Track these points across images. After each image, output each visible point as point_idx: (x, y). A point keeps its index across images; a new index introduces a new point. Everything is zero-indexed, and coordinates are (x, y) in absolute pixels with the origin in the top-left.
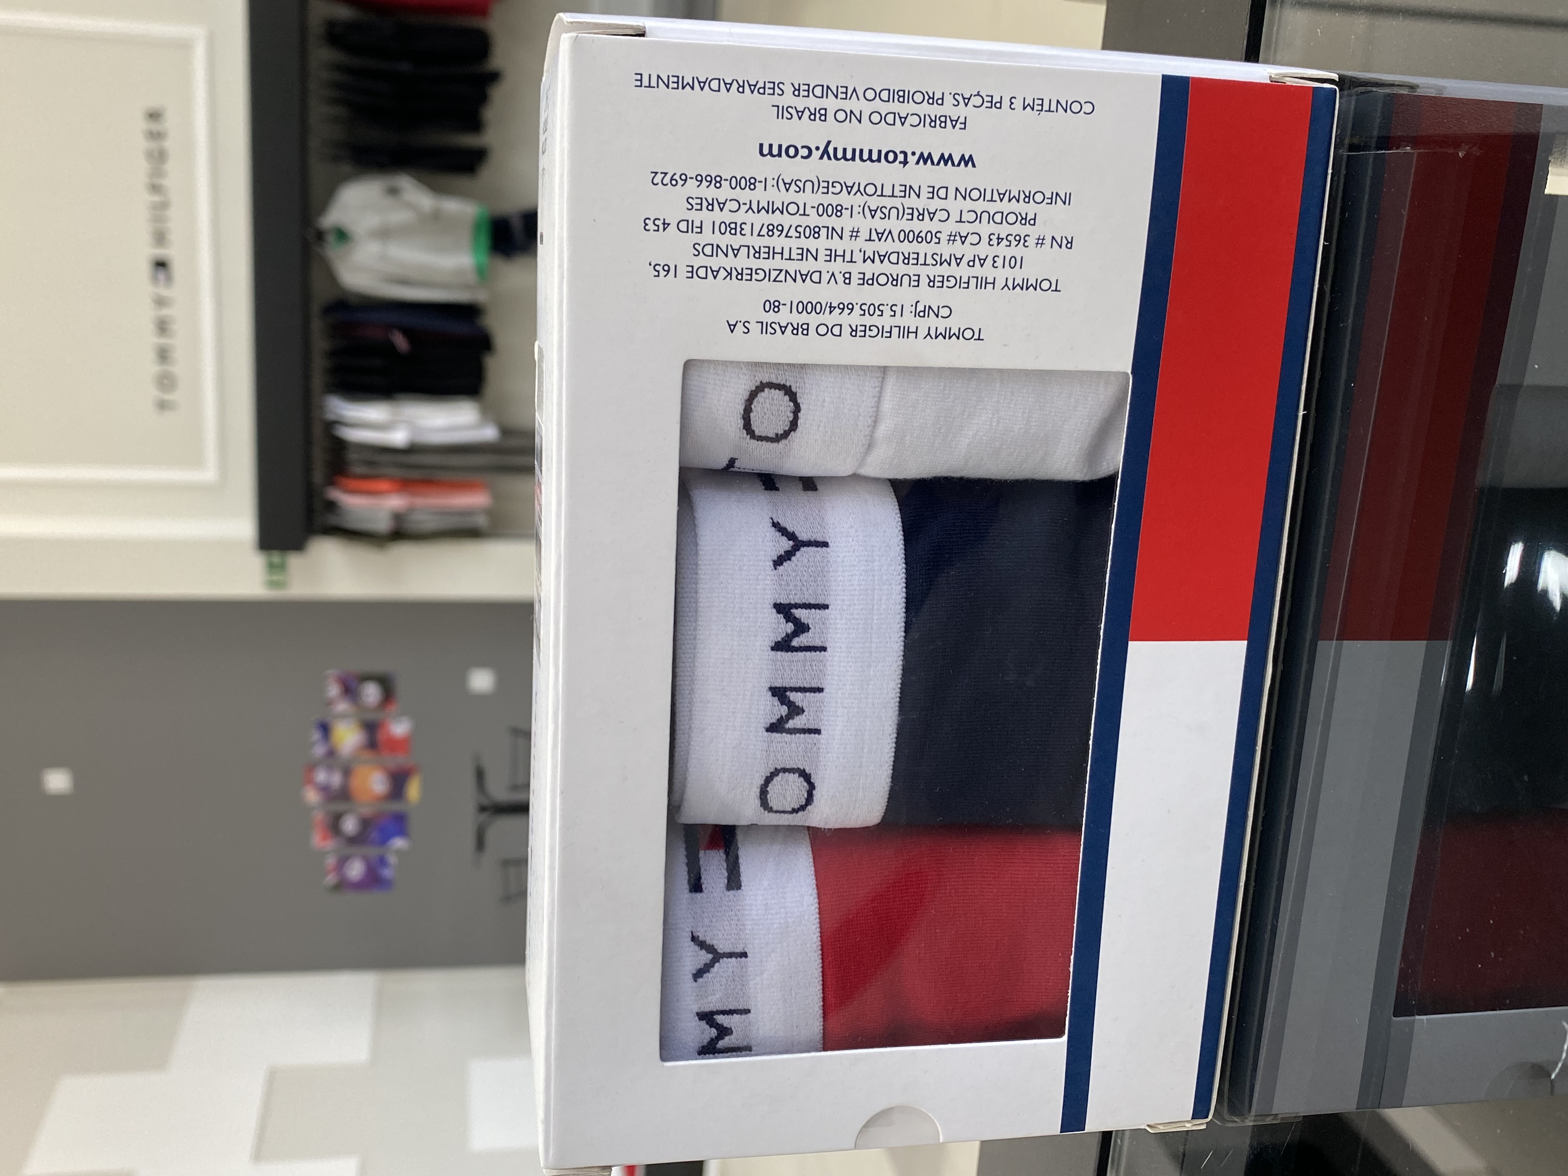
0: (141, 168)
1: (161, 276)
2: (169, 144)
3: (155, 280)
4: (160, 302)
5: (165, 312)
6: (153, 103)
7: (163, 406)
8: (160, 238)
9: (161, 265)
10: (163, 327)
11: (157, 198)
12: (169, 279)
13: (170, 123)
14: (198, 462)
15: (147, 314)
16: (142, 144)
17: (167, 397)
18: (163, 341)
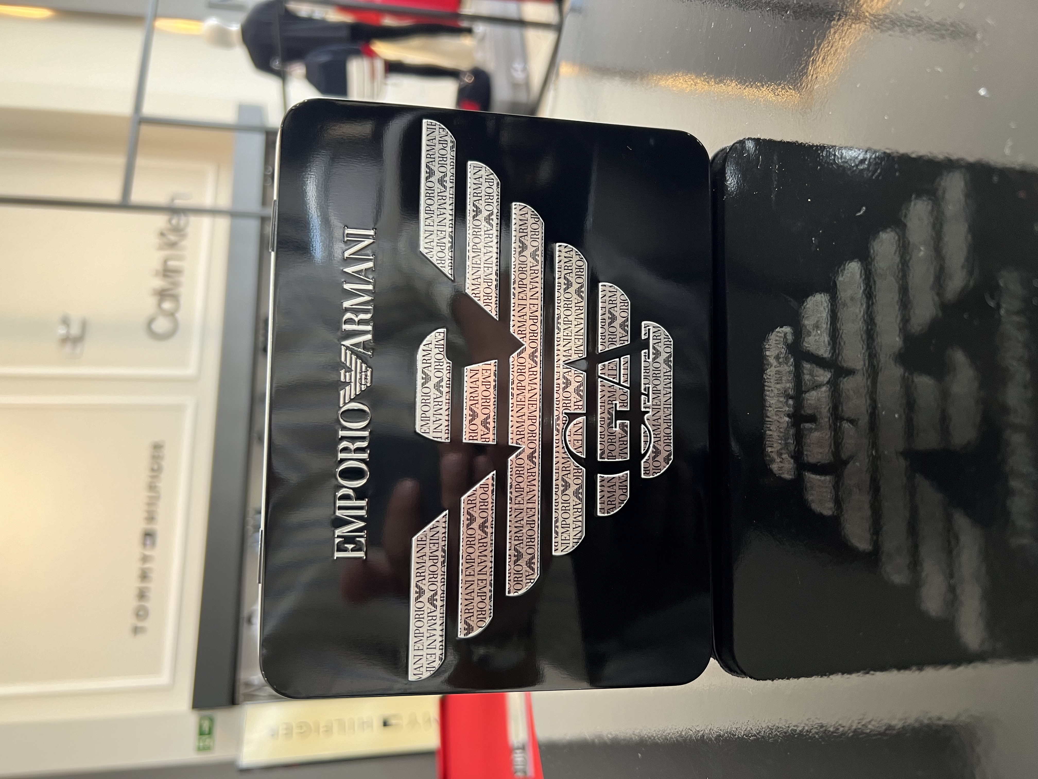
0: (145, 475)
1: (148, 542)
2: (165, 463)
3: (144, 545)
4: (145, 559)
5: (147, 565)
6: (157, 439)
7: (136, 630)
8: (151, 518)
9: (149, 535)
10: (144, 576)
11: (152, 494)
12: (153, 544)
13: (167, 452)
14: (156, 670)
15: (135, 567)
16: (147, 462)
17: (140, 624)
18: (143, 585)
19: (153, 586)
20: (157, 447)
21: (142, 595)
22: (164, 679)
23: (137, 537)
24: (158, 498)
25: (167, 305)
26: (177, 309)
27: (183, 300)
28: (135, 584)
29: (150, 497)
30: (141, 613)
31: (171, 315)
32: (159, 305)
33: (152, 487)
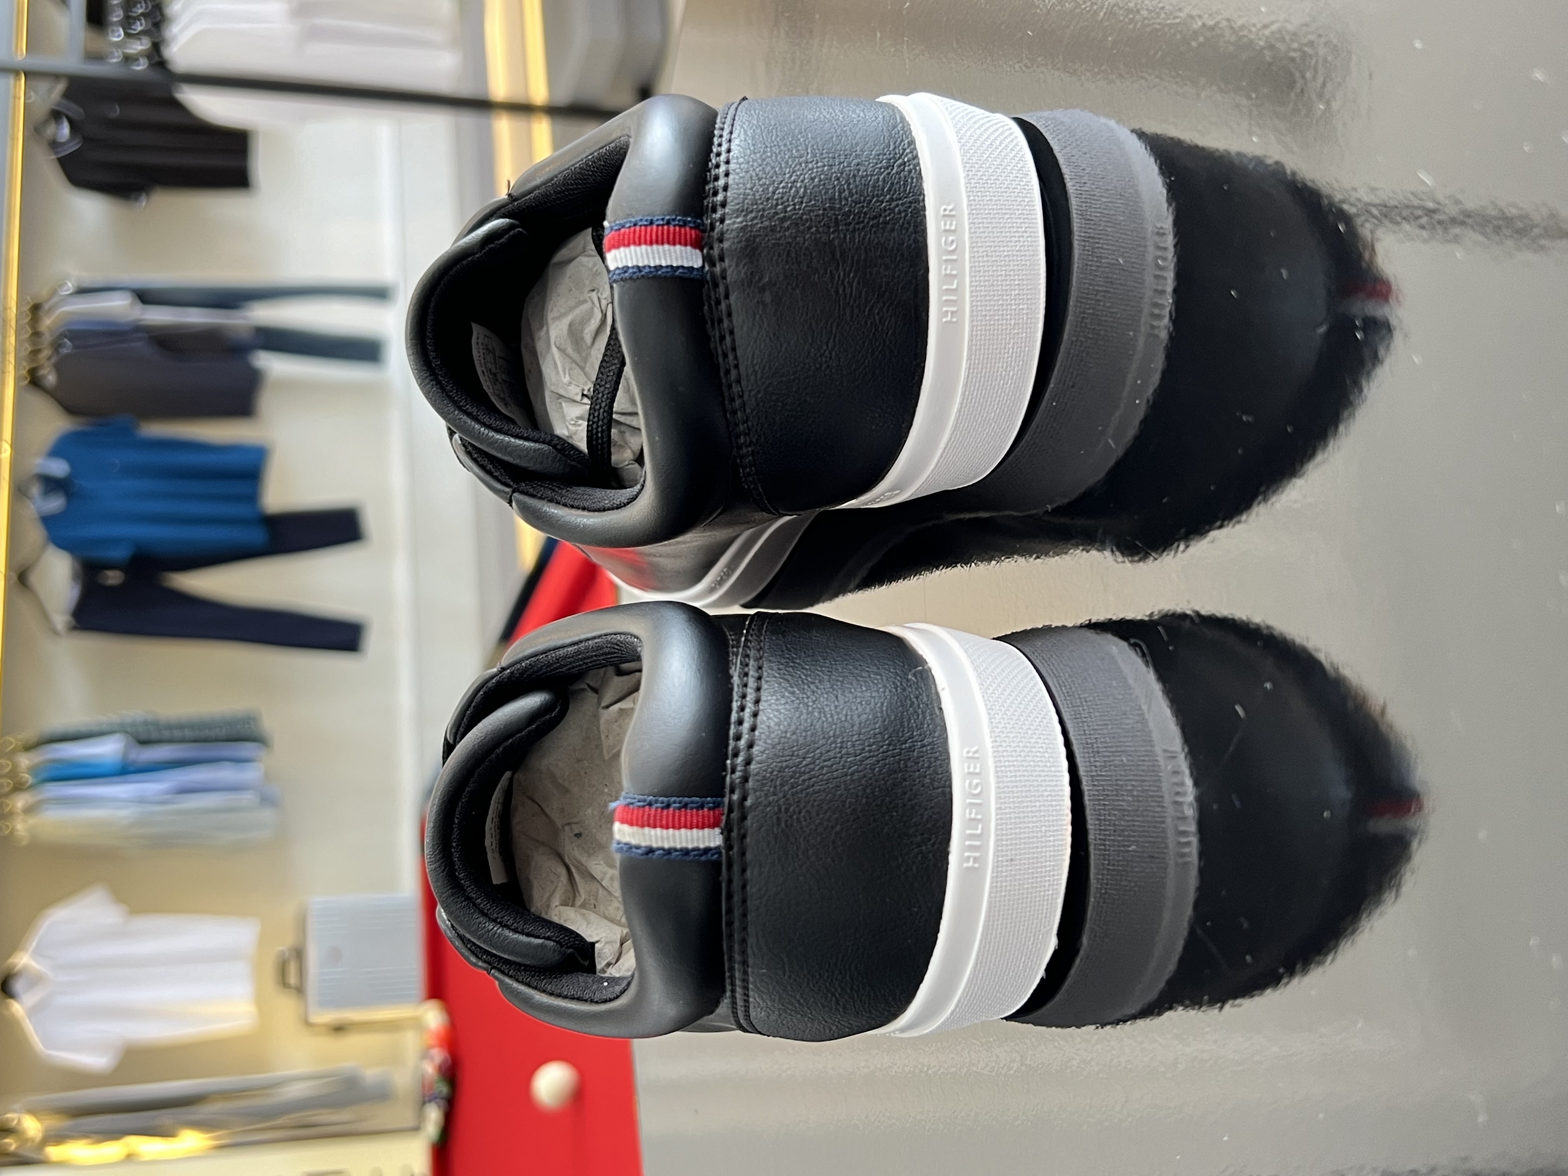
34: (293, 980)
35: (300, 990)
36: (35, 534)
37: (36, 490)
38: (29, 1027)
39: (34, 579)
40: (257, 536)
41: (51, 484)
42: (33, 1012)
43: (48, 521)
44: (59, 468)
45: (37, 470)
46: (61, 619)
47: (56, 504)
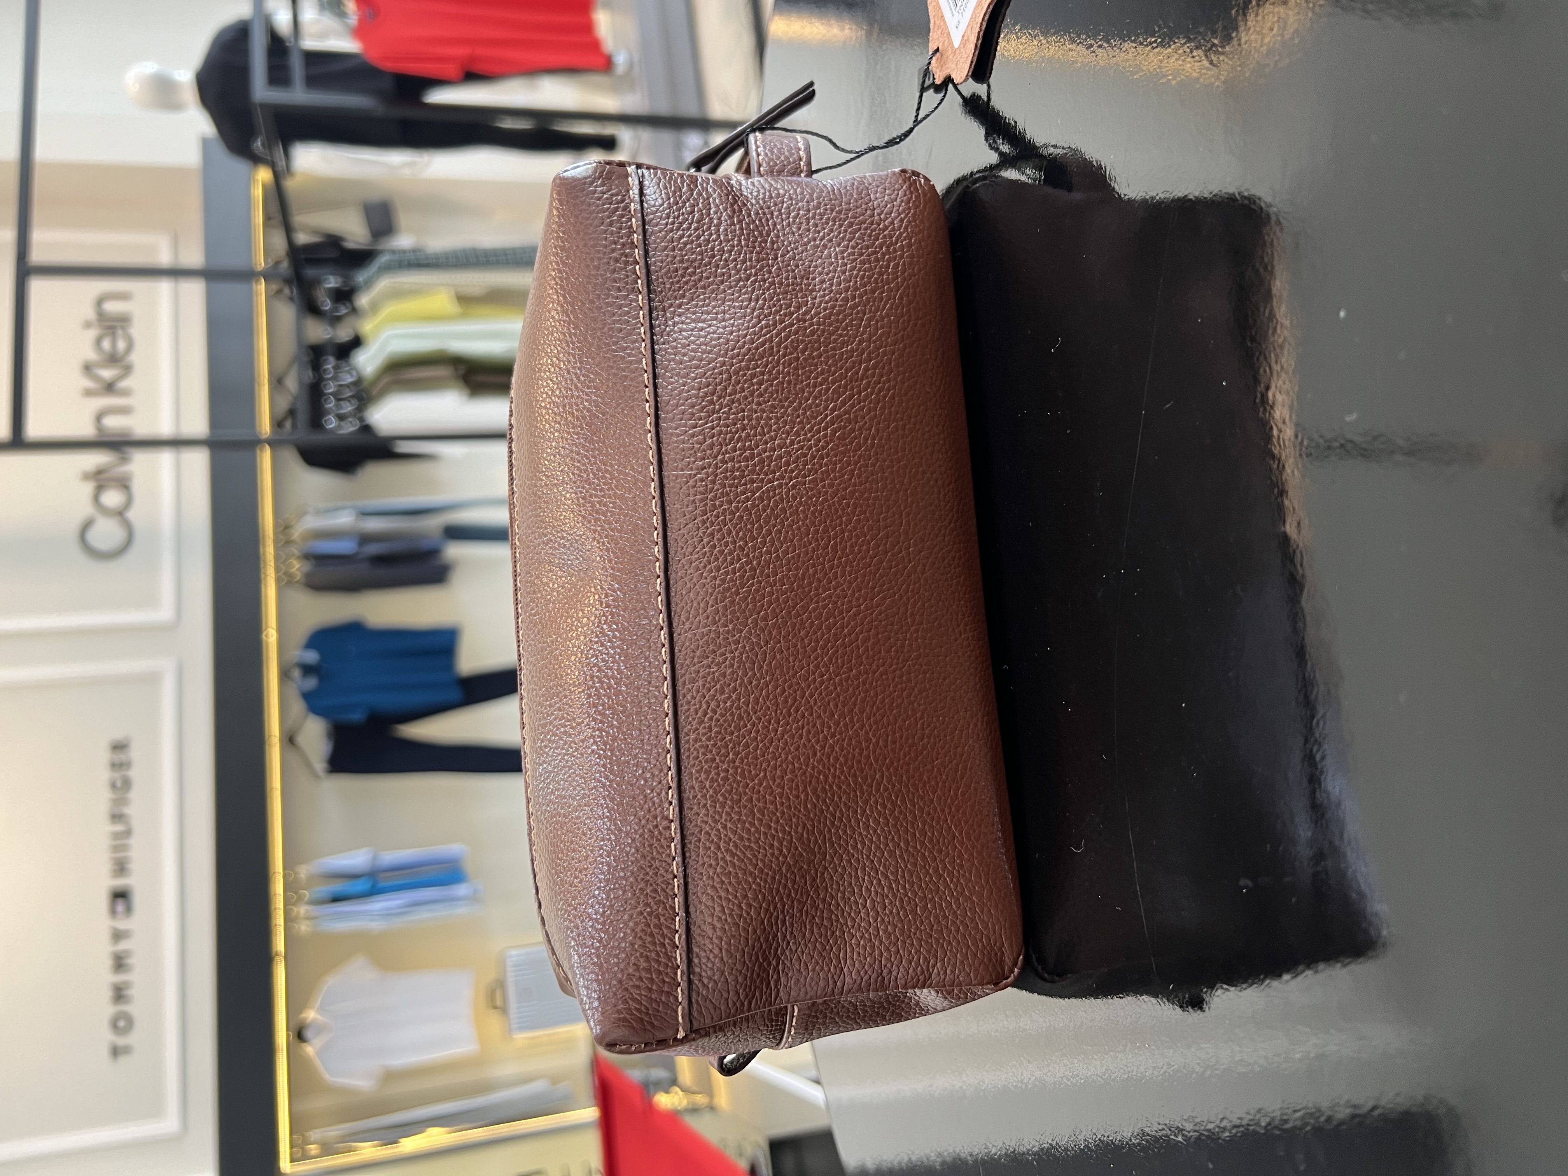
0: (103, 798)
1: (120, 907)
2: (133, 773)
3: (113, 912)
4: (118, 936)
5: (123, 946)
6: (118, 735)
7: (116, 1052)
8: (121, 867)
9: (120, 896)
10: (120, 963)
11: (119, 828)
12: (129, 910)
13: (135, 753)
14: (155, 1111)
15: (104, 950)
16: (104, 775)
17: (121, 1041)
18: (120, 978)
19: (135, 977)
20: (119, 747)
21: (119, 994)
22: (169, 1124)
23: (102, 901)
24: (128, 833)
25: (112, 498)
26: (129, 502)
27: (138, 486)
28: (108, 978)
29: (116, 836)
30: (121, 1024)
31: (120, 514)
32: (96, 498)
33: (117, 817)
34: (499, 1003)
35: (504, 1010)
36: (298, 706)
37: (296, 673)
38: (318, 1063)
39: (301, 739)
40: (455, 694)
41: (307, 670)
42: (319, 1053)
43: (308, 697)
44: (312, 657)
45: (295, 660)
46: (320, 765)
47: (311, 683)
